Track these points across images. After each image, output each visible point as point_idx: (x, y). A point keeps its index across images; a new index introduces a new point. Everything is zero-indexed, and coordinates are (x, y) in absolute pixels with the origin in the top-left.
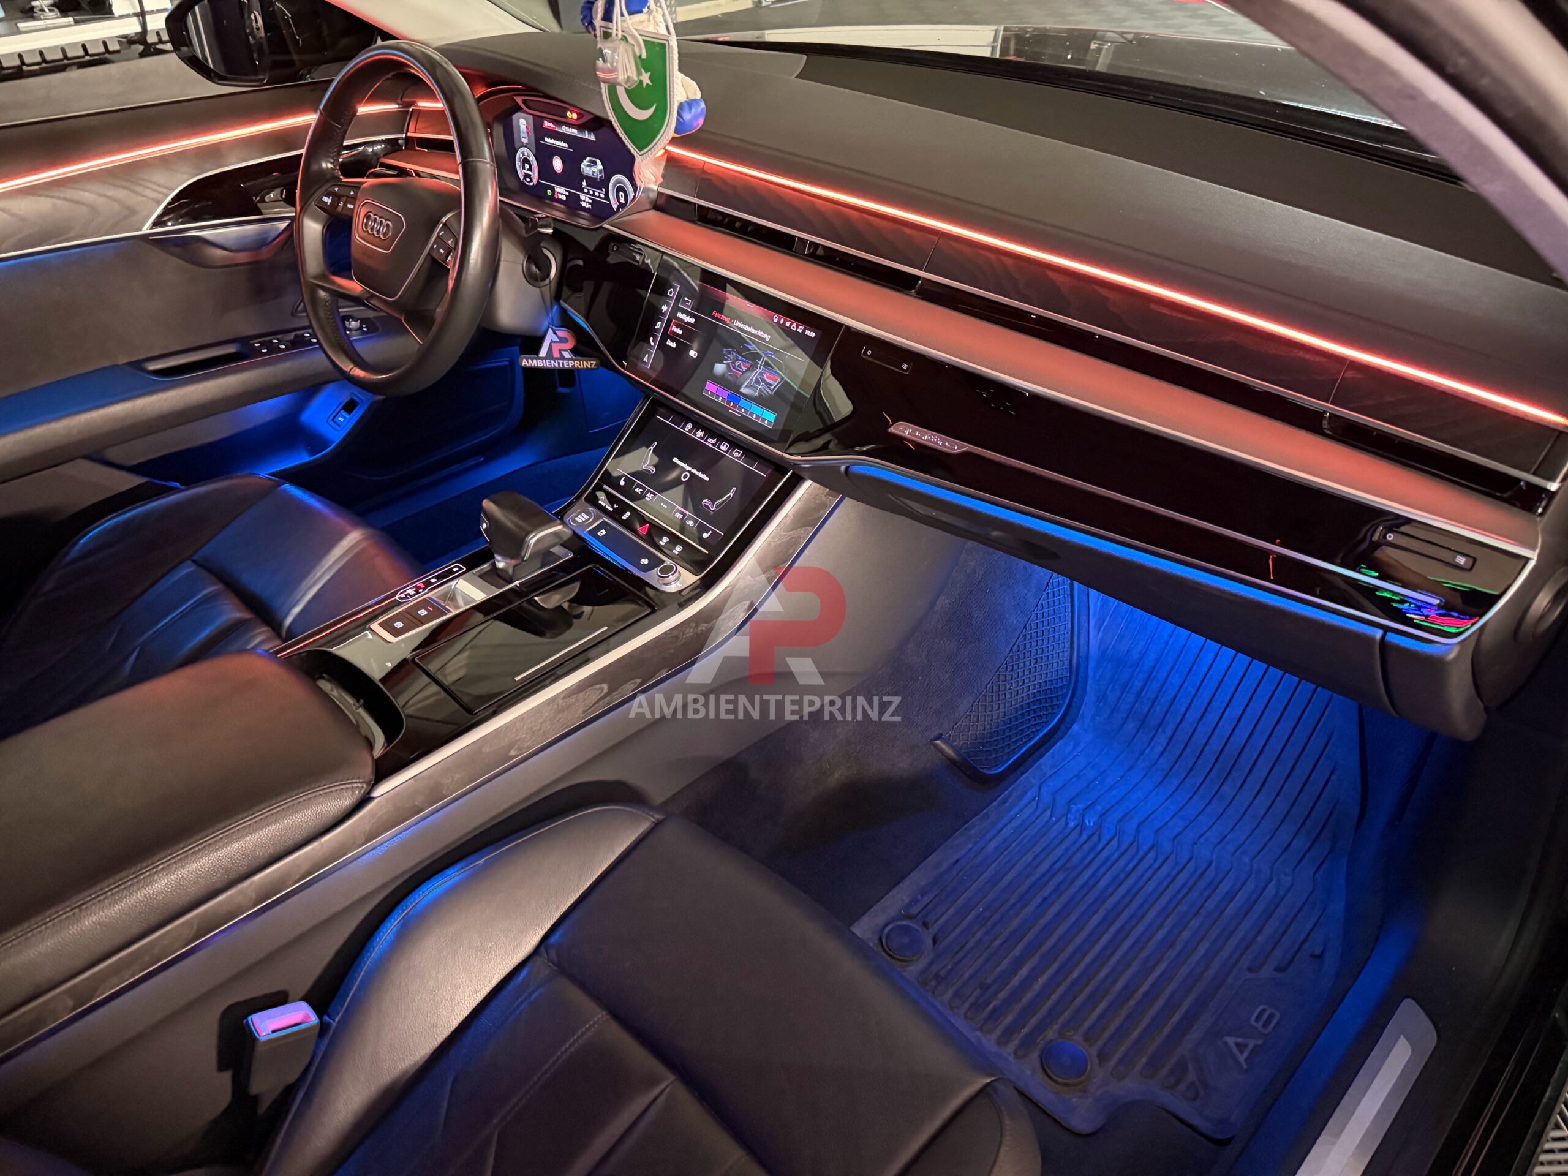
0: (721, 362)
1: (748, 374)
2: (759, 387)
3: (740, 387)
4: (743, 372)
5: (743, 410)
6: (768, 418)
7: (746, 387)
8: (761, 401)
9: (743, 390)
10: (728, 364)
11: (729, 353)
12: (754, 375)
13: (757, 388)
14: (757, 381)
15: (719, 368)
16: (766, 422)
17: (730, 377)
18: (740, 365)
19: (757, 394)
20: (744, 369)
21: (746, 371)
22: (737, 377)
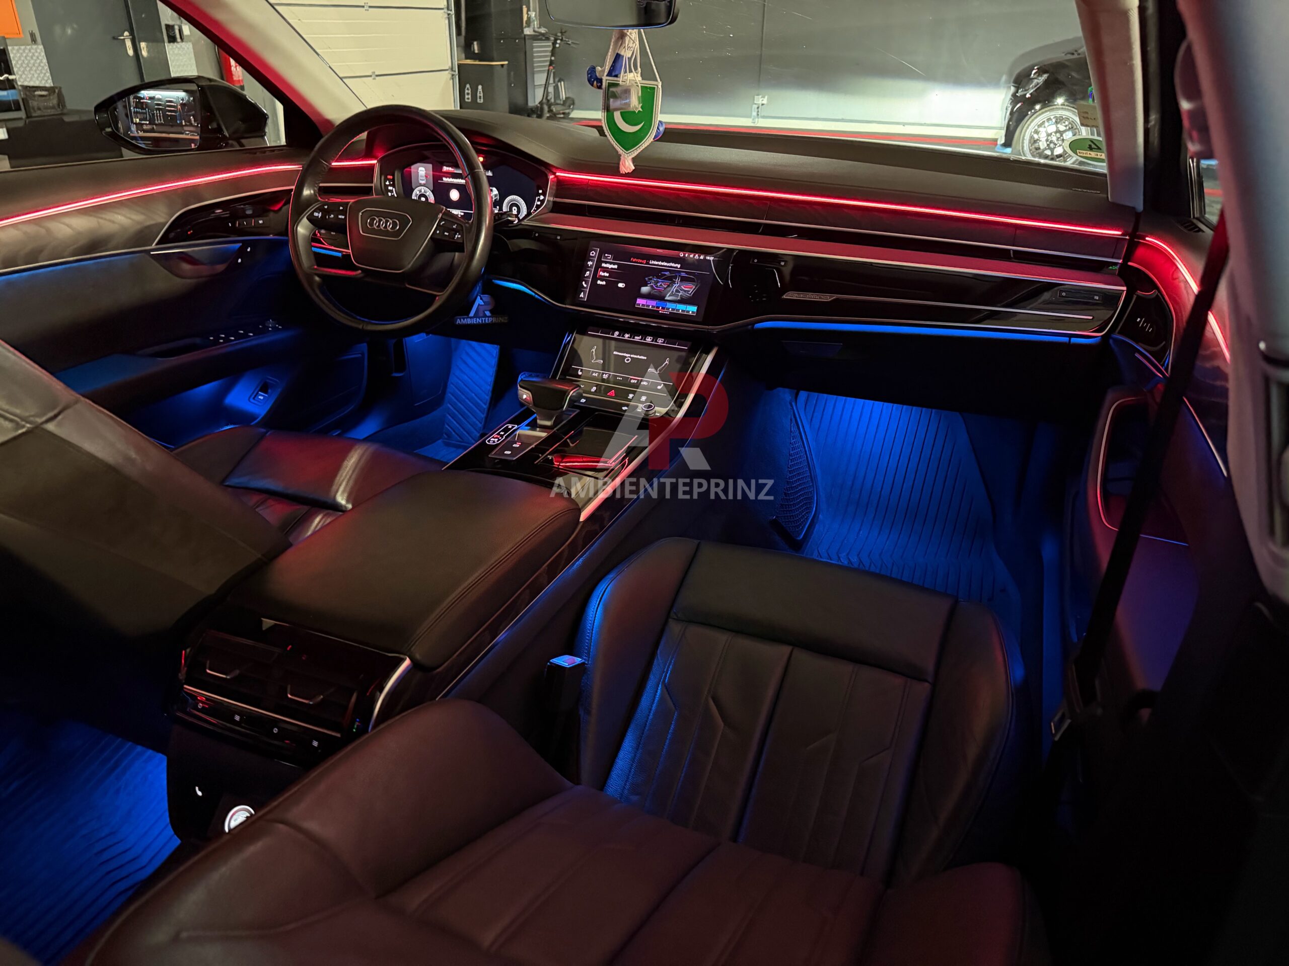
0: (646, 286)
1: (669, 289)
2: (680, 294)
3: (665, 297)
4: (665, 288)
5: (670, 309)
6: (692, 309)
7: (670, 296)
8: (682, 301)
9: (667, 298)
10: (652, 287)
11: (651, 279)
12: (675, 287)
13: (678, 295)
14: (677, 291)
15: (645, 290)
16: (691, 312)
17: (655, 293)
18: (661, 285)
19: (679, 298)
20: (665, 286)
21: (667, 287)
22: (660, 292)
